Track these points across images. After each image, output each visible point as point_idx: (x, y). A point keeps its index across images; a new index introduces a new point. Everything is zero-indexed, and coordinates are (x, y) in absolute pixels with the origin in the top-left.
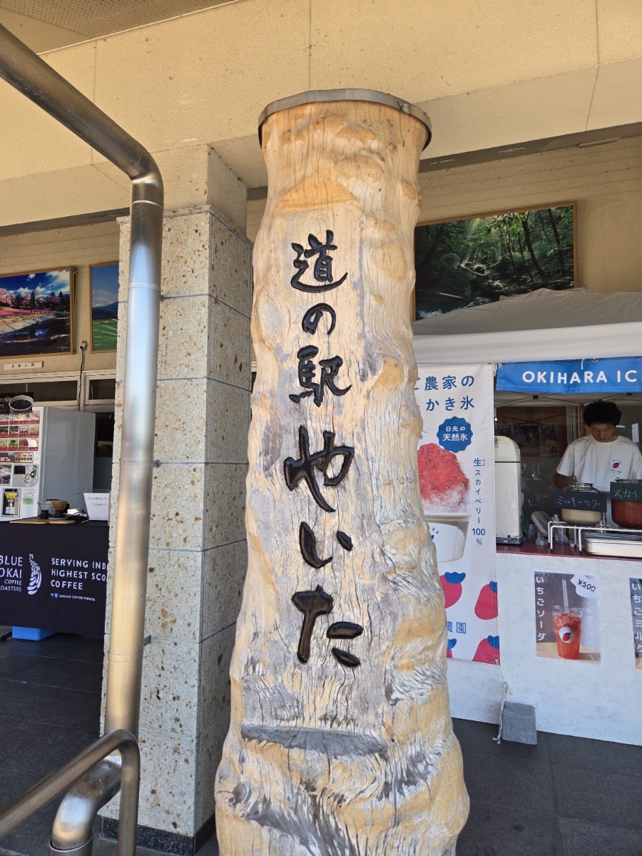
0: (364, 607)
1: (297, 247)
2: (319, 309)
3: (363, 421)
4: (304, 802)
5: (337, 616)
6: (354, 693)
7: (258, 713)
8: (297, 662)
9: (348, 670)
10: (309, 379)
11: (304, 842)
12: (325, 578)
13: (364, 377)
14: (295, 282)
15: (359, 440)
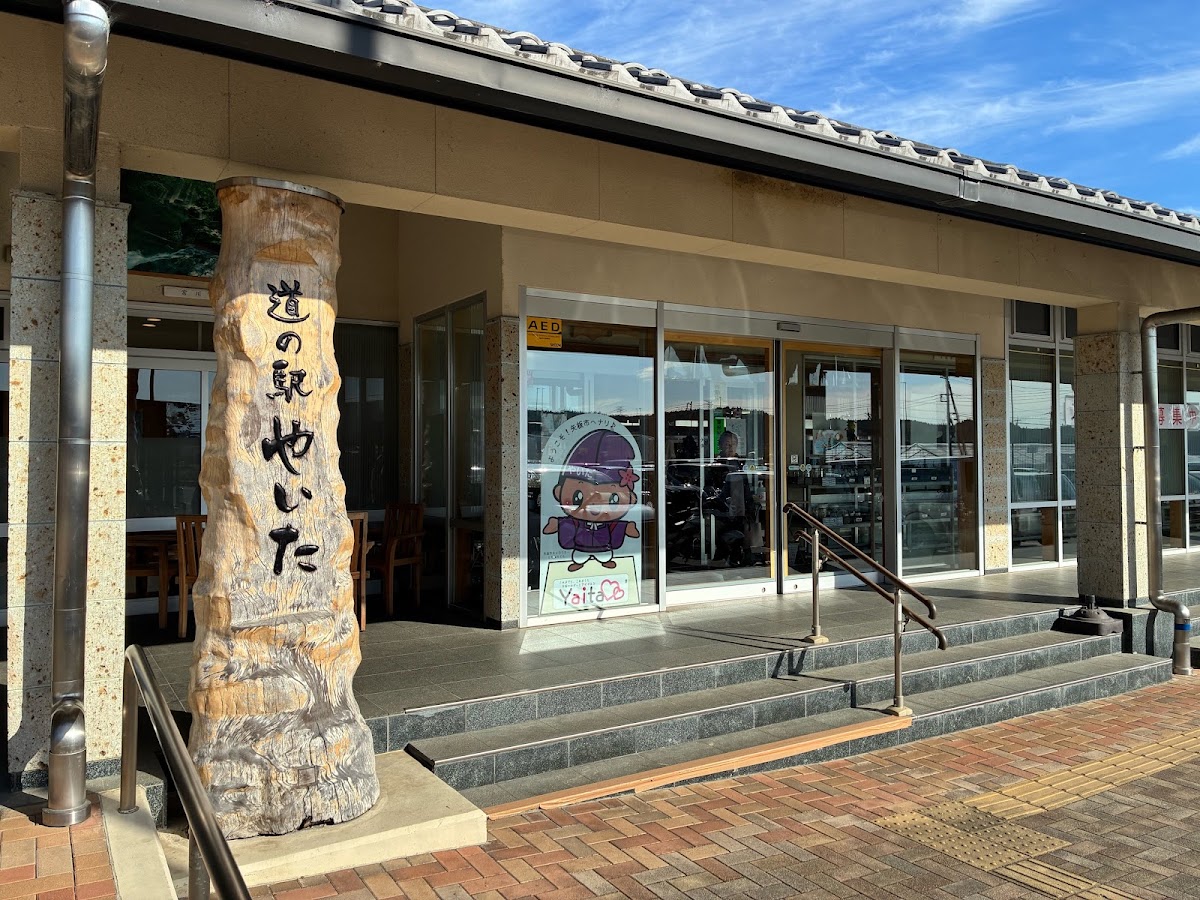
0: (320, 534)
1: (272, 288)
2: (288, 336)
3: (320, 415)
4: (286, 655)
5: (301, 542)
6: (313, 587)
7: (244, 614)
8: (273, 575)
9: (309, 574)
10: (281, 383)
11: (290, 676)
12: (293, 519)
13: (321, 386)
14: (270, 312)
15: (317, 427)
